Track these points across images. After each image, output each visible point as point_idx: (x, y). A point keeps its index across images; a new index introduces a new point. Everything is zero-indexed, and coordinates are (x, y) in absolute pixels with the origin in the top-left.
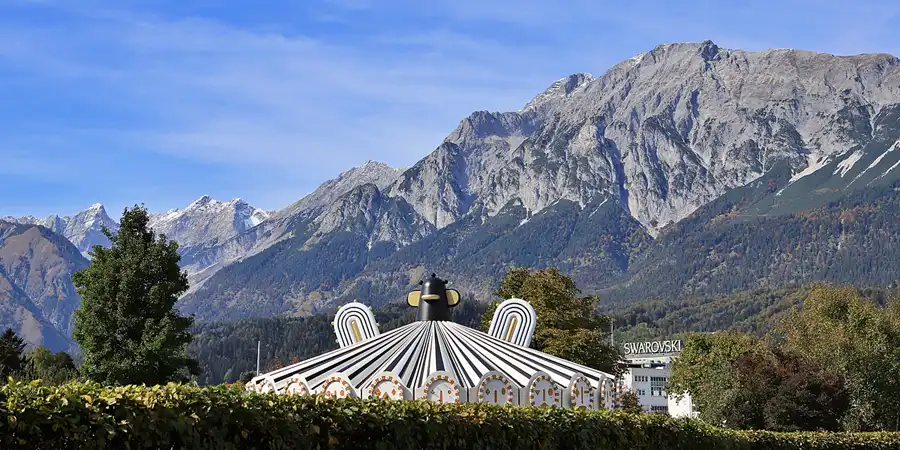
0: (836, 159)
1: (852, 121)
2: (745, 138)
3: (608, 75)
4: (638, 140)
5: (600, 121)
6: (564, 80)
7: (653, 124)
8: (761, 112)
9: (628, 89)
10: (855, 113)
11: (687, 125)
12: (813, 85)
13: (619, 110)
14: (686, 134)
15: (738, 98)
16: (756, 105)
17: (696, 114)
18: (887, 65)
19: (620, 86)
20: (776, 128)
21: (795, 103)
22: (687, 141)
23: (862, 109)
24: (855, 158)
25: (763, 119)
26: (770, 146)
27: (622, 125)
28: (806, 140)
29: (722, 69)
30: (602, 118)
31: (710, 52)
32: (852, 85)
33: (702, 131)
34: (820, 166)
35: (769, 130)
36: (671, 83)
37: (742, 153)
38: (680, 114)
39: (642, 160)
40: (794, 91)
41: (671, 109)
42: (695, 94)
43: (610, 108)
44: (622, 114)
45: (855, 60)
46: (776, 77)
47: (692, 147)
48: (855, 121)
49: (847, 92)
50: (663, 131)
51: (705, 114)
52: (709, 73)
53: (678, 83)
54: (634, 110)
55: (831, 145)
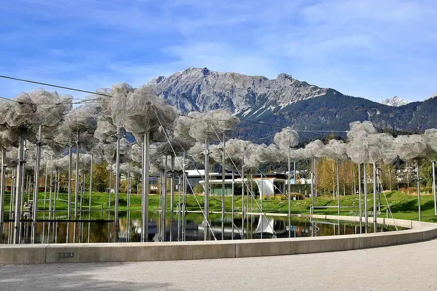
0: (243, 111)
1: (250, 98)
2: (215, 102)
3: (171, 77)
4: (178, 101)
5: (166, 94)
6: (157, 78)
7: (184, 95)
8: (221, 93)
9: (177, 83)
10: (251, 95)
11: (196, 97)
12: (238, 85)
13: (173, 90)
14: (195, 99)
15: (214, 88)
16: (219, 91)
17: (200, 93)
18: (263, 80)
19: (174, 82)
20: (225, 99)
21: (232, 91)
22: (195, 102)
23: (254, 94)
24: (249, 110)
25: (221, 96)
26: (222, 105)
27: (173, 95)
28: (234, 104)
29: (210, 78)
30: (167, 92)
31: (206, 72)
32: (251, 85)
33: (201, 98)
34: (238, 112)
35: (223, 100)
36: (191, 82)
37: (213, 107)
38: (194, 92)
39: (179, 107)
40: (232, 87)
41: (191, 90)
42: (200, 86)
43: (170, 89)
44: (174, 91)
45: (253, 78)
46: (227, 82)
47: (197, 104)
48: (251, 98)
49: (249, 88)
50: (188, 98)
51: (203, 93)
52: (205, 79)
53: (194, 82)
54: (178, 90)
55: (242, 106)
